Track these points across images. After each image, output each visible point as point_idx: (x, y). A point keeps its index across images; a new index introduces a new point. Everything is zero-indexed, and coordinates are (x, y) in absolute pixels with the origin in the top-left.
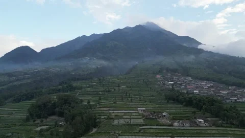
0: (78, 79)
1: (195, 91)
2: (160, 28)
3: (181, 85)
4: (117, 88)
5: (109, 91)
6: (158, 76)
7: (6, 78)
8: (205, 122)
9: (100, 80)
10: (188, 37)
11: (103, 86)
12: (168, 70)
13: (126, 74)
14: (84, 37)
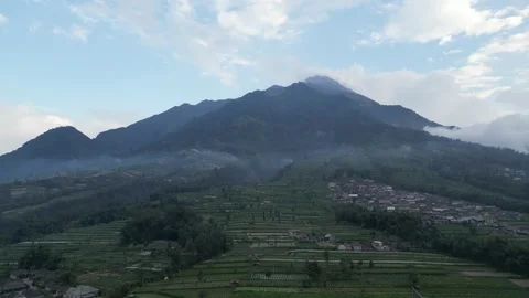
0: (182, 191)
1: (389, 208)
2: (342, 87)
3: (369, 199)
4: (256, 204)
5: (242, 208)
6: (332, 185)
7: (42, 191)
8: (384, 244)
9: (223, 190)
10: (399, 107)
11: (231, 200)
12: (351, 173)
13: (272, 181)
14: (186, 106)
